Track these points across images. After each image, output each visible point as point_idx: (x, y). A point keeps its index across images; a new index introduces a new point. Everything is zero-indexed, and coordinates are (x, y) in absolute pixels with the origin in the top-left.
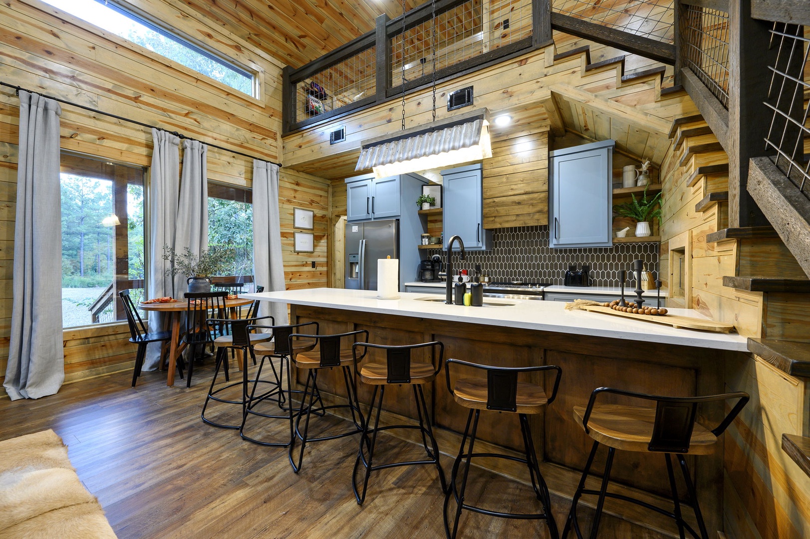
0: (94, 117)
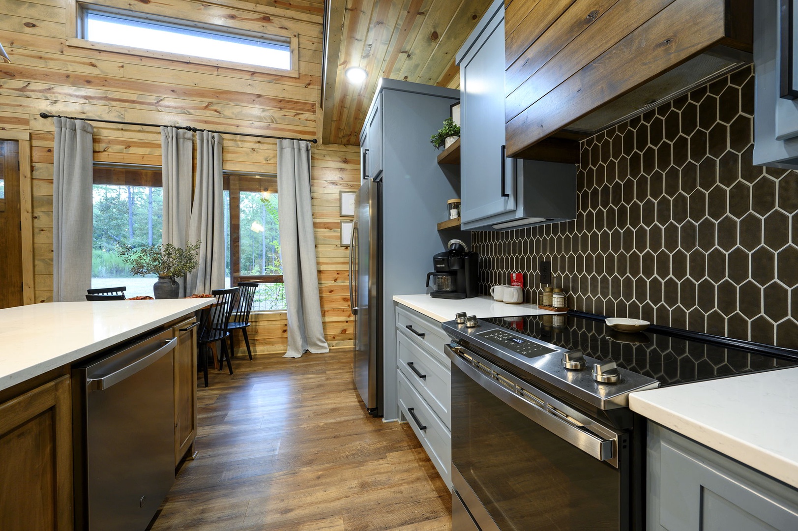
0: (122, 129)
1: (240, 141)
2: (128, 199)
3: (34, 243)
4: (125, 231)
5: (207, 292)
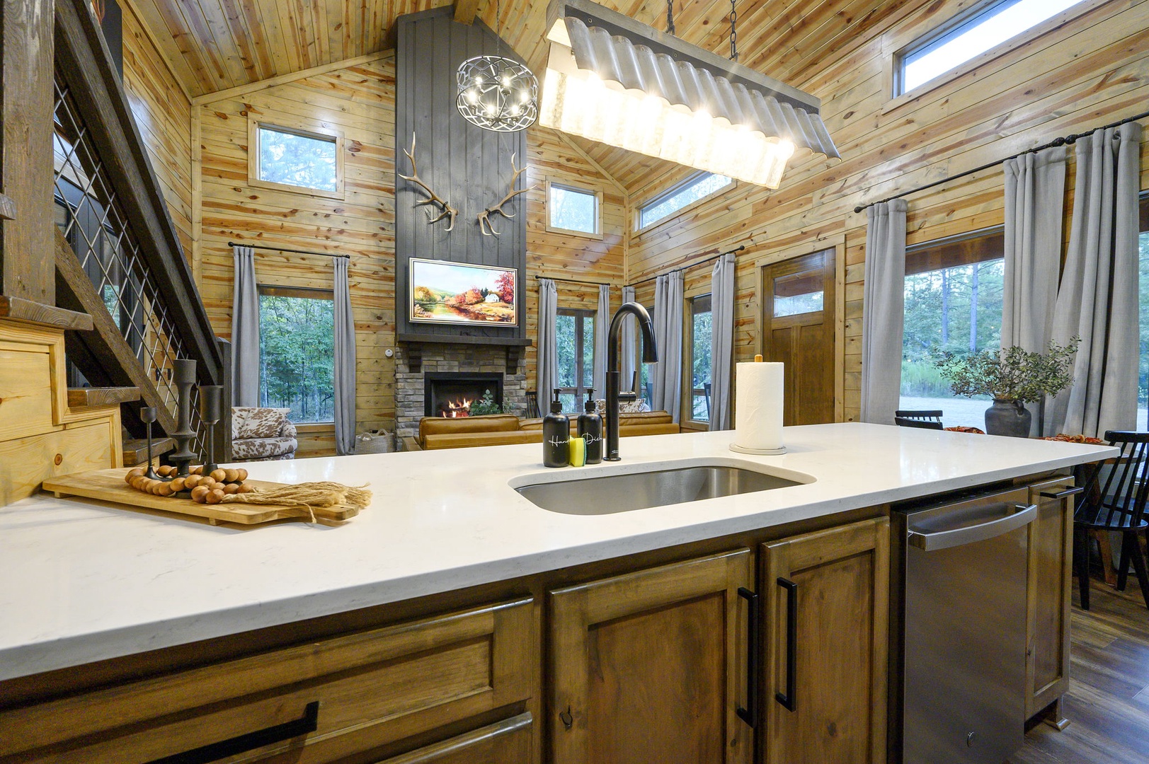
0: (944, 190)
2: (941, 288)
3: (845, 355)
4: (936, 333)
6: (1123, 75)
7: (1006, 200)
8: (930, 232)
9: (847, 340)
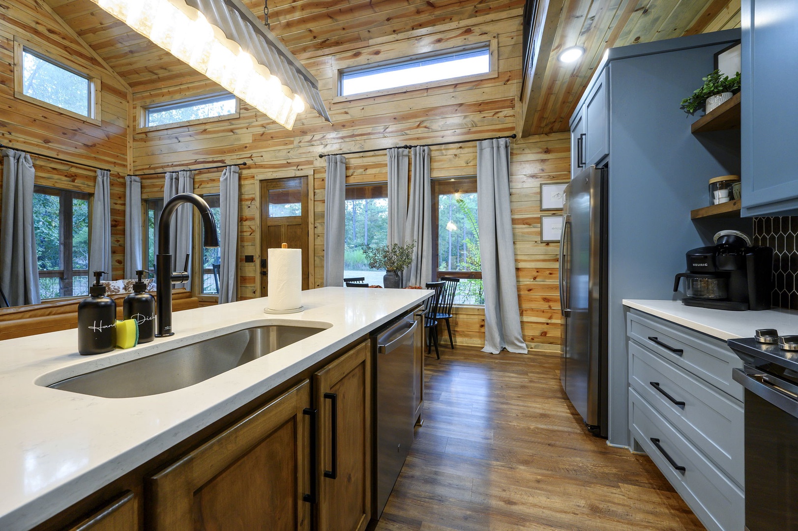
0: (362, 157)
1: (444, 149)
3: (314, 245)
5: (418, 285)
6: (424, 124)
7: (388, 169)
8: (356, 179)
9: (316, 236)
